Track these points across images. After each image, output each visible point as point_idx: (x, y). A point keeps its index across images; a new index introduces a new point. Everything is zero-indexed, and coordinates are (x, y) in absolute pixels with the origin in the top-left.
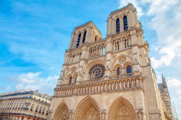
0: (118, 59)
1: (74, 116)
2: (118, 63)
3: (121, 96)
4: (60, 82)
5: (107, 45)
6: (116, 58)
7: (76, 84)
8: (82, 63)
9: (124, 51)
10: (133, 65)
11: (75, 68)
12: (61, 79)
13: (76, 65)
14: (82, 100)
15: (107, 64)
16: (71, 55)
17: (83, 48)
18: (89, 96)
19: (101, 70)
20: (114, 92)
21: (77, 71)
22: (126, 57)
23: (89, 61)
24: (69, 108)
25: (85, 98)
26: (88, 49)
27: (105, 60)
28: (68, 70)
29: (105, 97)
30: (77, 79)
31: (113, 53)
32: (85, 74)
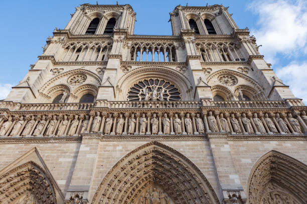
0: (217, 77)
2: (218, 83)
3: (273, 151)
4: (24, 94)
5: (187, 45)
6: (211, 72)
7: (98, 105)
8: (113, 63)
9: (228, 64)
10: (274, 87)
11: (83, 74)
12: (30, 88)
13: (87, 68)
14: (128, 152)
15: (196, 76)
16: (72, 47)
17: (116, 37)
18: (155, 143)
19: (168, 93)
20: (246, 138)
21: (90, 80)
22: (237, 77)
23: (134, 67)
24: (61, 183)
25: (140, 148)
26: (129, 45)
27: (182, 72)
28: (57, 74)
29: (224, 147)
30: (103, 94)
31: (202, 63)
32: (120, 91)
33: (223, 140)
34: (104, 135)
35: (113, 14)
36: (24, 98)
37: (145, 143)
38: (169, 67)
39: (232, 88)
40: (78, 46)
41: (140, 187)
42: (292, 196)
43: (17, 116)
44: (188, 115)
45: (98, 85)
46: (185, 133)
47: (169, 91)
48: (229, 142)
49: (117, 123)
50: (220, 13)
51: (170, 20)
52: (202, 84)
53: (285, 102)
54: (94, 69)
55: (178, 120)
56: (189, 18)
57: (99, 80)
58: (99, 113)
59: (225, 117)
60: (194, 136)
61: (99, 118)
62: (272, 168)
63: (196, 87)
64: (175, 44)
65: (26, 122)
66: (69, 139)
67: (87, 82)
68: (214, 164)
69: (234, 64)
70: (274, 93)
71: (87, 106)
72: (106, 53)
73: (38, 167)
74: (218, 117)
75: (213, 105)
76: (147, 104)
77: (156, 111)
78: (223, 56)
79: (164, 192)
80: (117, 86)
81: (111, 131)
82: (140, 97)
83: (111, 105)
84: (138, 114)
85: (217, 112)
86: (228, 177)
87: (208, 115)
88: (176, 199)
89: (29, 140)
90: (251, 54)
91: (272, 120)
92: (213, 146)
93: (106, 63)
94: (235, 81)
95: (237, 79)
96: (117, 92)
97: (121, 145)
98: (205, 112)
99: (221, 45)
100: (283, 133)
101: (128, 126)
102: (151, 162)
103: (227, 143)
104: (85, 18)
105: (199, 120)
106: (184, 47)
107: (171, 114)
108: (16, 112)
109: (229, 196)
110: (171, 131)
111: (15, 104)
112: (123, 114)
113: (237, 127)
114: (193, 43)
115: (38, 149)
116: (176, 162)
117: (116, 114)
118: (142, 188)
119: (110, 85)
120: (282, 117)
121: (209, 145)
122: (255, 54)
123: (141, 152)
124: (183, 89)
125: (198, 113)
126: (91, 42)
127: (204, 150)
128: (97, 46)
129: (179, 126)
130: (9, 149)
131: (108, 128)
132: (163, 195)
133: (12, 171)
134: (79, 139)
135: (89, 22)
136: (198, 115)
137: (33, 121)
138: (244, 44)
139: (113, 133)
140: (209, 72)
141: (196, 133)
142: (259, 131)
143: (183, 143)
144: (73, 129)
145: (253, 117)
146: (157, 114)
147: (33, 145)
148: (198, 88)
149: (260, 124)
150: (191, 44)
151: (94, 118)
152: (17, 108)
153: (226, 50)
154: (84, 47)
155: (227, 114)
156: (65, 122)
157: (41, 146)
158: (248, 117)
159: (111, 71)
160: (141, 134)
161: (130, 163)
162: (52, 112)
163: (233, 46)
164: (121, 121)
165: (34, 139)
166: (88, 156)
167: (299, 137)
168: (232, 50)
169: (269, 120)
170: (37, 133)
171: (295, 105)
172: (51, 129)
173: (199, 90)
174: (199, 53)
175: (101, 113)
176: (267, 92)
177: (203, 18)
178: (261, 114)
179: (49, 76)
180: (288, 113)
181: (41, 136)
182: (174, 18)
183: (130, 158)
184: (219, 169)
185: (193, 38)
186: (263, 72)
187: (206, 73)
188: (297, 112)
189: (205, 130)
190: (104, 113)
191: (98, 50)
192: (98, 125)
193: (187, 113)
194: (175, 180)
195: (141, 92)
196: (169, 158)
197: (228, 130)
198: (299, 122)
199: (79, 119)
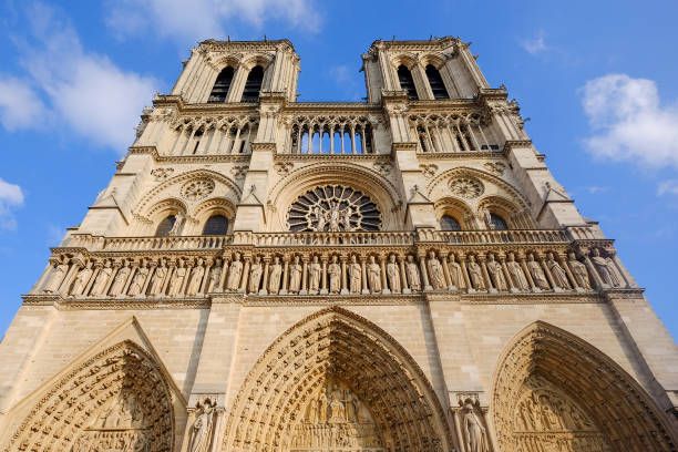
0: (447, 180)
1: (226, 433)
2: (448, 193)
3: (538, 322)
4: (109, 220)
5: (393, 121)
6: (437, 174)
7: (237, 241)
8: (261, 159)
9: (468, 156)
10: (546, 203)
11: (208, 180)
12: (118, 208)
13: (215, 167)
14: (289, 326)
15: (409, 182)
16: (186, 126)
17: (264, 108)
18: (336, 309)
19: (358, 212)
20: (493, 298)
21: (221, 191)
22: (483, 181)
23: (298, 165)
24: (179, 378)
25: (309, 318)
26: (288, 122)
27: (383, 173)
28: (162, 179)
29: (453, 316)
30: (244, 219)
31: (419, 156)
32: (274, 210)
33: (454, 304)
34: (250, 296)
35: (259, 60)
36: (109, 227)
37: (319, 309)
38: (361, 164)
39: (473, 203)
40: (197, 125)
41: (310, 384)
42: (568, 398)
43: (100, 260)
44: (393, 257)
45: (235, 202)
46: (386, 292)
47: (361, 209)
48: (463, 307)
49: (270, 273)
50: (456, 54)
51: (363, 69)
52: (418, 199)
53: (565, 232)
54: (227, 169)
55: (375, 267)
56: (397, 64)
57: (238, 191)
58: (238, 256)
59: (457, 261)
60: (402, 297)
61: (238, 264)
62: (536, 352)
63: (408, 205)
64: (372, 118)
65: (115, 271)
66: (189, 302)
67: (215, 194)
68: (435, 346)
69: (479, 156)
70: (546, 214)
71: (218, 241)
72: (247, 138)
73: (141, 350)
74: (445, 262)
75: (438, 239)
76: (321, 237)
77: (338, 251)
78: (459, 139)
79: (352, 391)
80: (269, 202)
81: (261, 287)
82: (310, 221)
83: (259, 238)
84: (306, 256)
85: (444, 252)
86: (459, 368)
87: (428, 257)
88: (371, 404)
89: (123, 303)
90: (509, 138)
91: (541, 265)
92: (434, 315)
93: (248, 158)
94: (479, 189)
95: (483, 186)
96: (268, 213)
97: (279, 313)
98: (422, 252)
99: (455, 119)
100: (558, 290)
101: (289, 278)
102: (327, 341)
103: (459, 310)
104: (208, 68)
105: (413, 267)
106: (387, 125)
107: (363, 255)
108: (97, 254)
109: (460, 403)
110: (362, 288)
111: (95, 238)
112: (281, 257)
113: (478, 280)
114: (403, 117)
115: (138, 319)
116: (371, 343)
117: (267, 256)
118: (315, 385)
119: (256, 203)
120: (557, 259)
121: (427, 312)
122: (517, 138)
123: (312, 325)
124: (385, 206)
125: (410, 254)
126: (220, 118)
127: (420, 322)
128: (231, 125)
129: (378, 279)
130: (91, 318)
131: (255, 282)
132: (350, 398)
133: (99, 356)
134: (207, 303)
135: (216, 75)
136: (411, 258)
137: (126, 270)
138: (498, 117)
139: (263, 292)
140: (432, 173)
141: (407, 291)
142: (516, 285)
143: (384, 309)
144: (195, 285)
145: (508, 260)
146: (338, 255)
147: (129, 313)
148: (411, 207)
149: (519, 273)
150: (400, 119)
151: (229, 265)
152: (98, 246)
153: (463, 128)
154: (208, 126)
155: (462, 255)
156: (181, 271)
157: (143, 315)
158: (498, 260)
159: (257, 176)
160: (311, 292)
161: (293, 343)
162: (158, 253)
163: (478, 121)
164: (277, 269)
165: (130, 302)
166: (223, 333)
167: (586, 296)
168: (475, 128)
169: (535, 264)
170: (135, 290)
171: (583, 237)
172: (158, 283)
173: (413, 210)
174: (415, 138)
175: (242, 255)
176: (536, 210)
177: (424, 63)
178: (522, 254)
179: (149, 182)
180: (568, 252)
181: (142, 296)
182: (370, 66)
183: (292, 336)
184: (443, 356)
185: (403, 106)
186: (529, 172)
187: (427, 174)
188: (584, 251)
189: (423, 285)
190: (248, 255)
191: (234, 131)
192: (238, 276)
193: (391, 254)
194: (369, 373)
195: (310, 212)
196: (359, 335)
197: (463, 285)
198: (588, 269)
199: (204, 266)
